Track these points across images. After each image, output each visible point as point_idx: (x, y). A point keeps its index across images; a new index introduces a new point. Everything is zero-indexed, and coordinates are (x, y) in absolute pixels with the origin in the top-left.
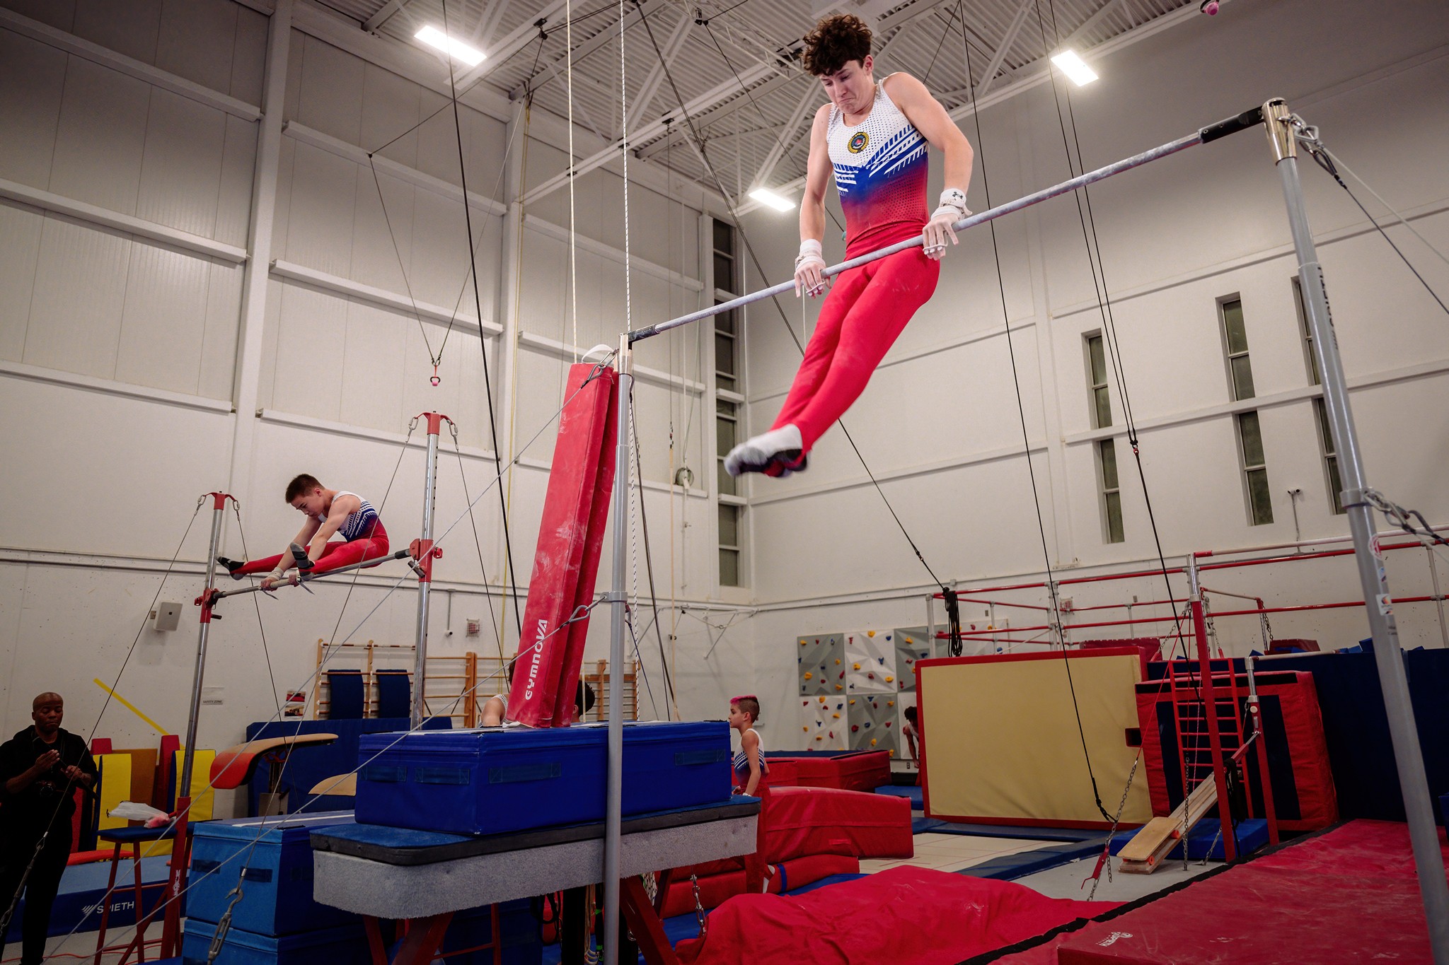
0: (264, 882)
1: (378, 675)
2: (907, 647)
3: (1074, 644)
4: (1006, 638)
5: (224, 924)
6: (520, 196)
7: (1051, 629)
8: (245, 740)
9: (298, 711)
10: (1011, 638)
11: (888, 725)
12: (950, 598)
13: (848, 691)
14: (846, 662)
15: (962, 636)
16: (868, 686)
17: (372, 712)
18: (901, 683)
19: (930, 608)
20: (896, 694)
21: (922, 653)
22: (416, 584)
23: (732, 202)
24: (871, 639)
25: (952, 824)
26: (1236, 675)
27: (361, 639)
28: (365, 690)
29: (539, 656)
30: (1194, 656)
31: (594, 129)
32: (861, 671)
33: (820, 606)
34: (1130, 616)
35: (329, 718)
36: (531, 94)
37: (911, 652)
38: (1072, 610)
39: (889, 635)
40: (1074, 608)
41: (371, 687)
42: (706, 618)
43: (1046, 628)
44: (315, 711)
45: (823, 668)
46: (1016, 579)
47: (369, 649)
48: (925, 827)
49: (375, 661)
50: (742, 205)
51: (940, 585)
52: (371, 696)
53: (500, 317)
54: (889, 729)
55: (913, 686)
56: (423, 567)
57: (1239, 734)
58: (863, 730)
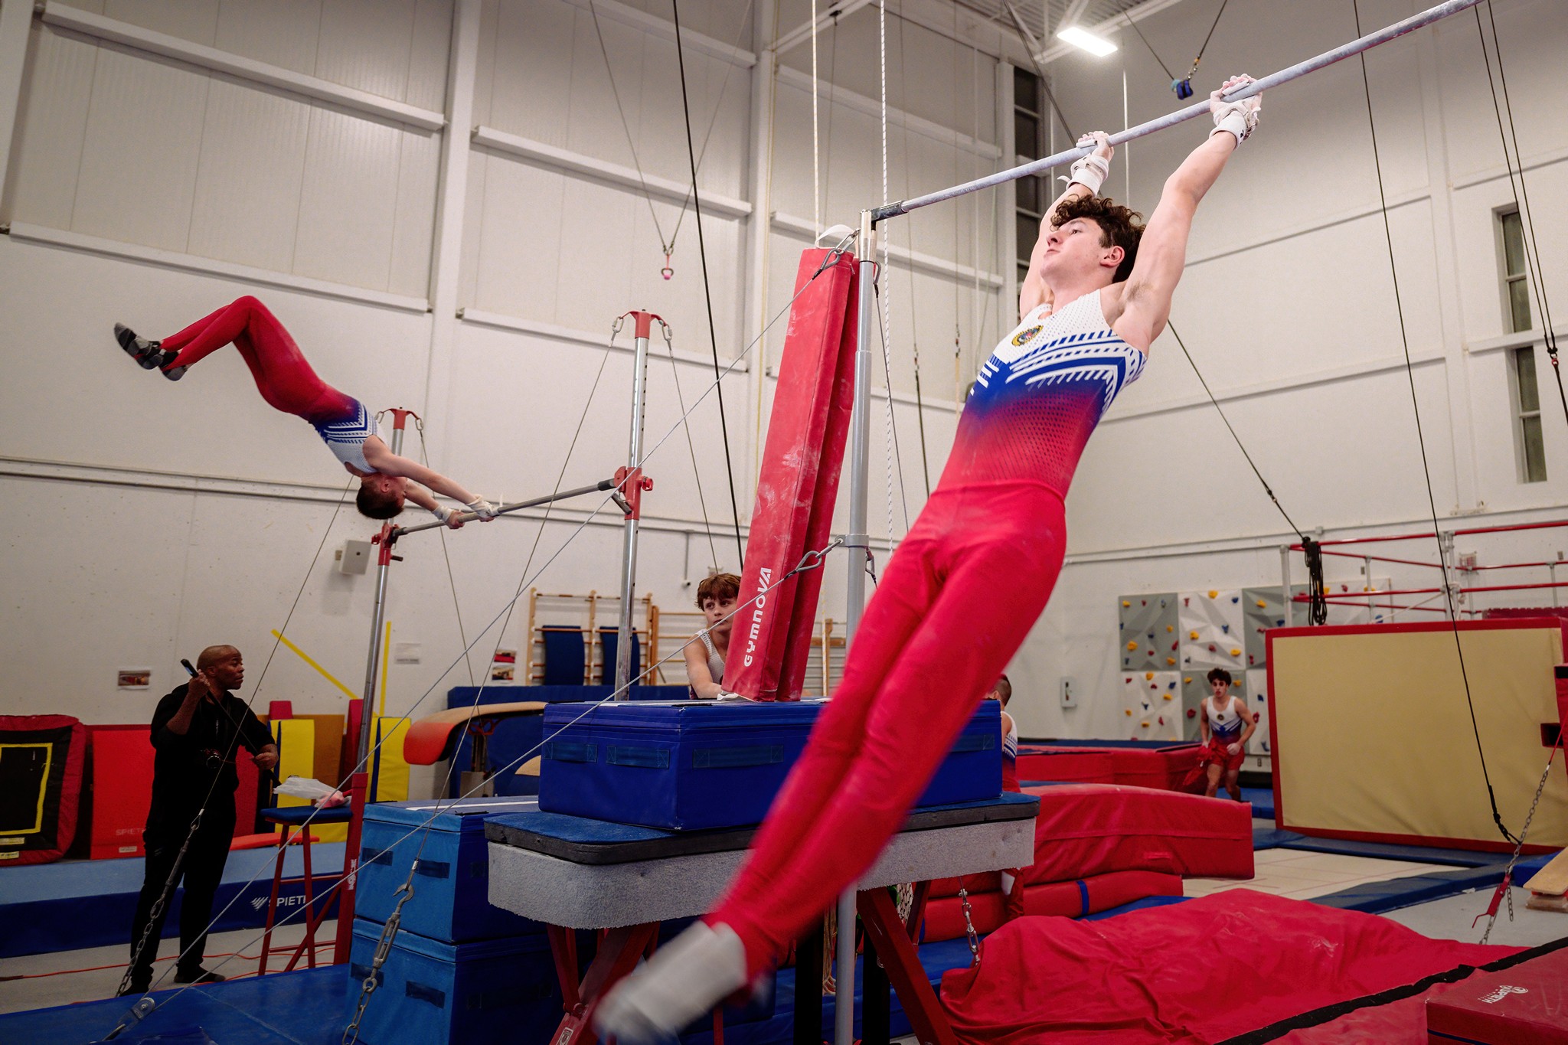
0: (440, 877)
1: (602, 635)
2: (1259, 613)
3: (1477, 612)
4: (1388, 603)
5: (391, 926)
6: (773, 43)
7: (1444, 592)
8: (446, 705)
9: (508, 674)
10: (1395, 604)
12: (1312, 550)
13: (1183, 666)
14: (1180, 630)
15: (1327, 600)
16: (1209, 660)
17: (595, 677)
18: (1250, 658)
19: (1285, 564)
20: (1245, 671)
21: (1276, 619)
22: (622, 521)
23: (1035, 45)
24: (1213, 601)
25: (1311, 839)
27: (582, 589)
28: (586, 651)
29: (761, 613)
32: (1200, 641)
34: (1553, 578)
35: (545, 683)
37: (1263, 619)
38: (1475, 569)
39: (1235, 596)
40: (1479, 564)
41: (593, 648)
43: (1437, 590)
44: (528, 674)
45: (1151, 637)
46: (1402, 527)
47: (591, 601)
48: (1273, 841)
49: (597, 616)
50: (1049, 48)
51: (1299, 534)
52: (593, 658)
53: (748, 194)
55: (1264, 663)
56: (629, 501)
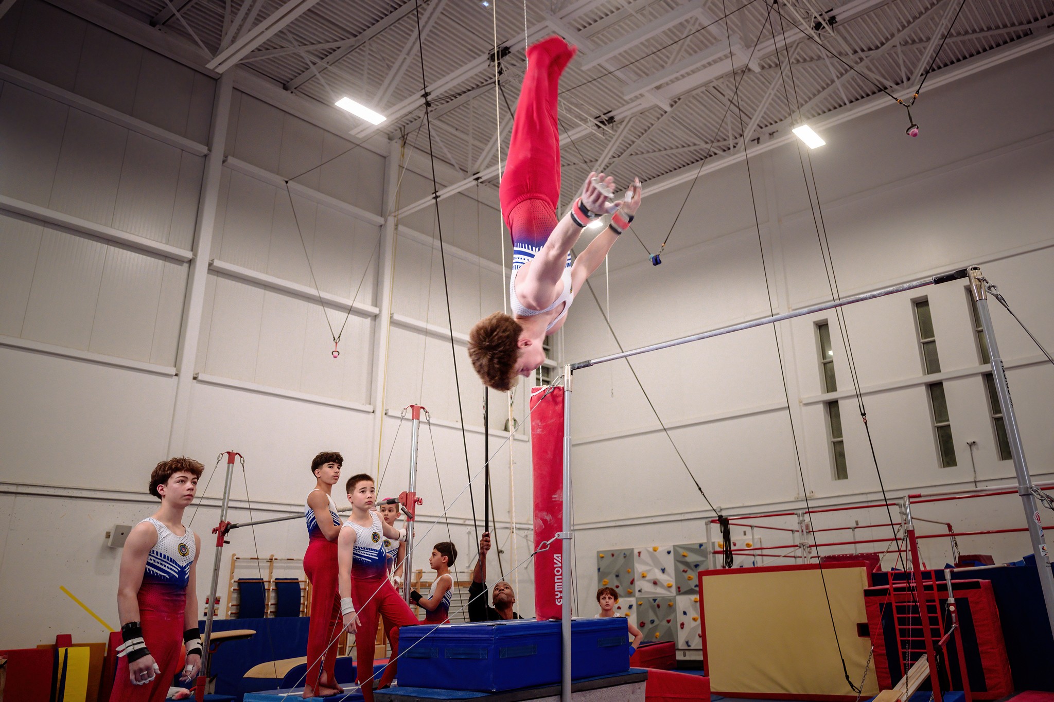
1: (277, 584)
2: (683, 560)
6: (395, 212)
7: (800, 547)
9: (214, 612)
11: (669, 621)
12: (724, 522)
13: (637, 594)
14: (635, 571)
15: (733, 552)
16: (653, 590)
17: (271, 612)
18: (679, 588)
19: (708, 531)
20: (675, 597)
21: (695, 564)
24: (655, 553)
25: (728, 699)
26: (937, 582)
27: (265, 554)
28: (266, 595)
30: (910, 567)
31: (455, 165)
32: (647, 578)
33: (615, 527)
34: (854, 537)
35: (238, 617)
36: (405, 137)
37: (686, 564)
39: (669, 550)
41: (271, 592)
42: (527, 536)
44: (227, 611)
45: (617, 576)
46: (767, 506)
47: (271, 562)
49: (274, 571)
52: (271, 599)
53: (376, 302)
54: (670, 623)
57: (941, 626)
58: (649, 626)
